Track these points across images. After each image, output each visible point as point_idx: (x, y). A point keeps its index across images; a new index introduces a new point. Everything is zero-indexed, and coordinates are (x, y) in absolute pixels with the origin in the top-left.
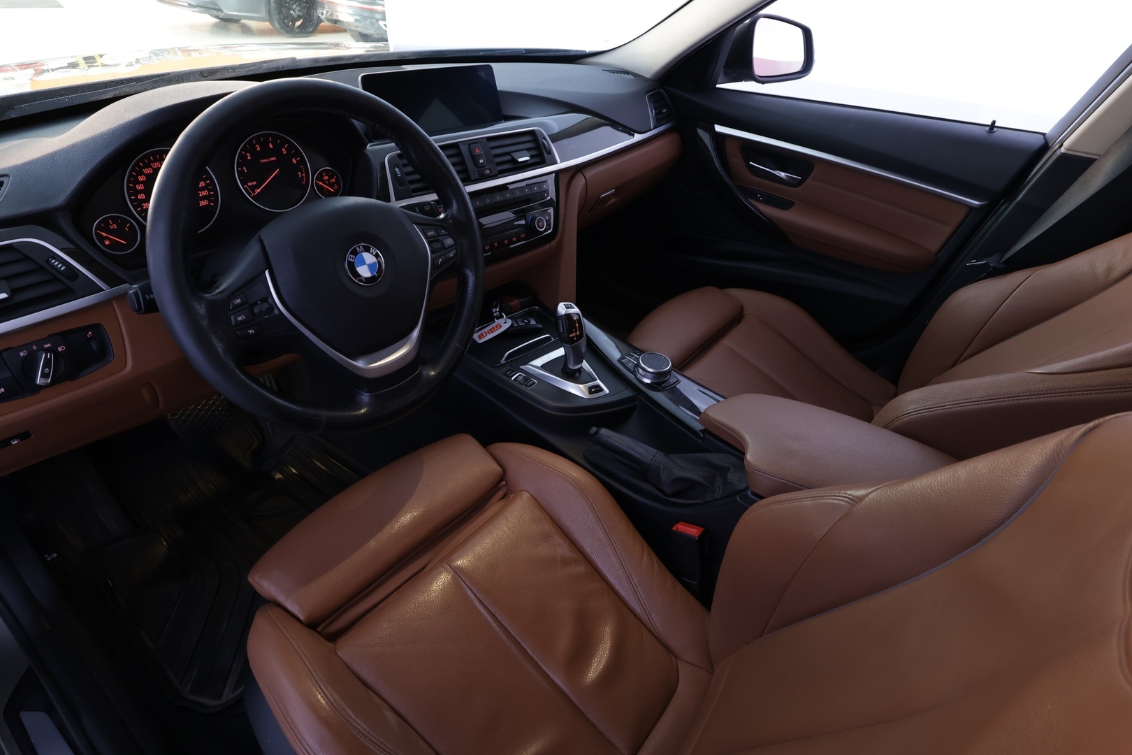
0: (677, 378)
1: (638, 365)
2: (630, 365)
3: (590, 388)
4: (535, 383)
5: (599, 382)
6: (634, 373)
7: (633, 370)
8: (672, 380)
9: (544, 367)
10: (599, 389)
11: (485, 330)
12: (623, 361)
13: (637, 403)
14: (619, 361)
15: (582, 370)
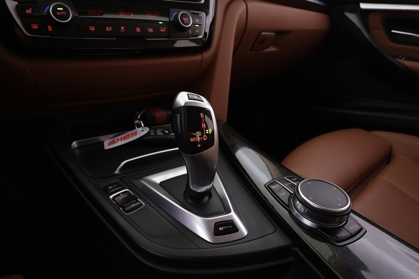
0: (359, 225)
1: (295, 196)
2: (283, 195)
3: (218, 225)
4: (141, 205)
5: (233, 215)
6: (287, 207)
7: (286, 202)
8: (351, 227)
9: (163, 184)
10: (233, 228)
11: (119, 137)
12: (273, 187)
13: (291, 259)
14: (268, 187)
15: (212, 192)
